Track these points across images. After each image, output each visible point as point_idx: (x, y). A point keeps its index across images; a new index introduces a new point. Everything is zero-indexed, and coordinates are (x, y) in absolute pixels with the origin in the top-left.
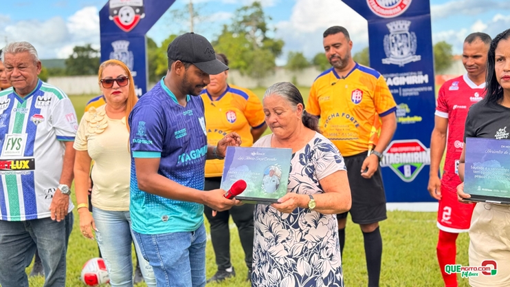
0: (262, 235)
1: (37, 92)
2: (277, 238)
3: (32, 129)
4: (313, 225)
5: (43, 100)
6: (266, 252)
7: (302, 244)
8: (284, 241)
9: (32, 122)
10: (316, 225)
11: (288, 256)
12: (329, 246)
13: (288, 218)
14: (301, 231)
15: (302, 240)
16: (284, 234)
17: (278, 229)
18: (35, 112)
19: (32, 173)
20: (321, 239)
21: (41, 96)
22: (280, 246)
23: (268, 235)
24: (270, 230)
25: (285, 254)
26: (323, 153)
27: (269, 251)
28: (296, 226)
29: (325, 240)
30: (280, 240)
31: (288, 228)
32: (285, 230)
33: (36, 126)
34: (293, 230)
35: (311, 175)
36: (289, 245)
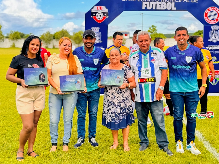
0: (110, 96)
1: (151, 51)
2: (115, 97)
3: (152, 66)
4: (125, 92)
5: (154, 53)
6: (111, 102)
7: (122, 98)
8: (117, 98)
9: (152, 63)
10: (126, 92)
11: (119, 102)
12: (129, 98)
13: (119, 91)
14: (122, 94)
15: (123, 97)
16: (117, 95)
17: (115, 94)
18: (151, 59)
19: (155, 83)
20: (127, 96)
21: (152, 52)
22: (116, 99)
23: (112, 96)
24: (113, 95)
25: (118, 101)
26: (129, 70)
27: (112, 101)
28: (121, 93)
29: (128, 97)
30: (116, 97)
31: (119, 93)
32: (118, 94)
33: (154, 64)
34: (120, 94)
35: (125, 77)
36: (119, 99)
